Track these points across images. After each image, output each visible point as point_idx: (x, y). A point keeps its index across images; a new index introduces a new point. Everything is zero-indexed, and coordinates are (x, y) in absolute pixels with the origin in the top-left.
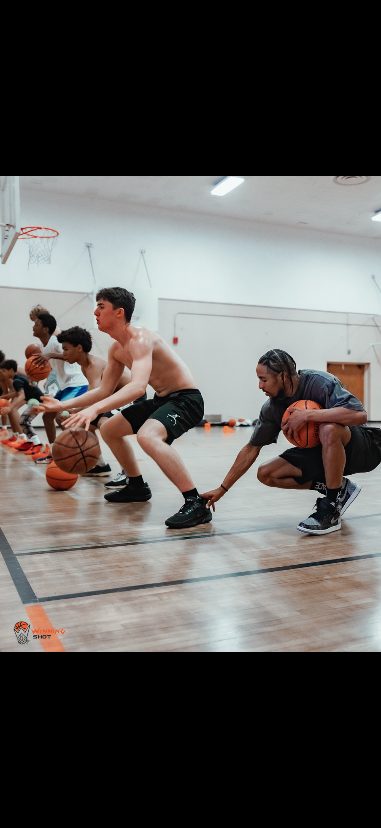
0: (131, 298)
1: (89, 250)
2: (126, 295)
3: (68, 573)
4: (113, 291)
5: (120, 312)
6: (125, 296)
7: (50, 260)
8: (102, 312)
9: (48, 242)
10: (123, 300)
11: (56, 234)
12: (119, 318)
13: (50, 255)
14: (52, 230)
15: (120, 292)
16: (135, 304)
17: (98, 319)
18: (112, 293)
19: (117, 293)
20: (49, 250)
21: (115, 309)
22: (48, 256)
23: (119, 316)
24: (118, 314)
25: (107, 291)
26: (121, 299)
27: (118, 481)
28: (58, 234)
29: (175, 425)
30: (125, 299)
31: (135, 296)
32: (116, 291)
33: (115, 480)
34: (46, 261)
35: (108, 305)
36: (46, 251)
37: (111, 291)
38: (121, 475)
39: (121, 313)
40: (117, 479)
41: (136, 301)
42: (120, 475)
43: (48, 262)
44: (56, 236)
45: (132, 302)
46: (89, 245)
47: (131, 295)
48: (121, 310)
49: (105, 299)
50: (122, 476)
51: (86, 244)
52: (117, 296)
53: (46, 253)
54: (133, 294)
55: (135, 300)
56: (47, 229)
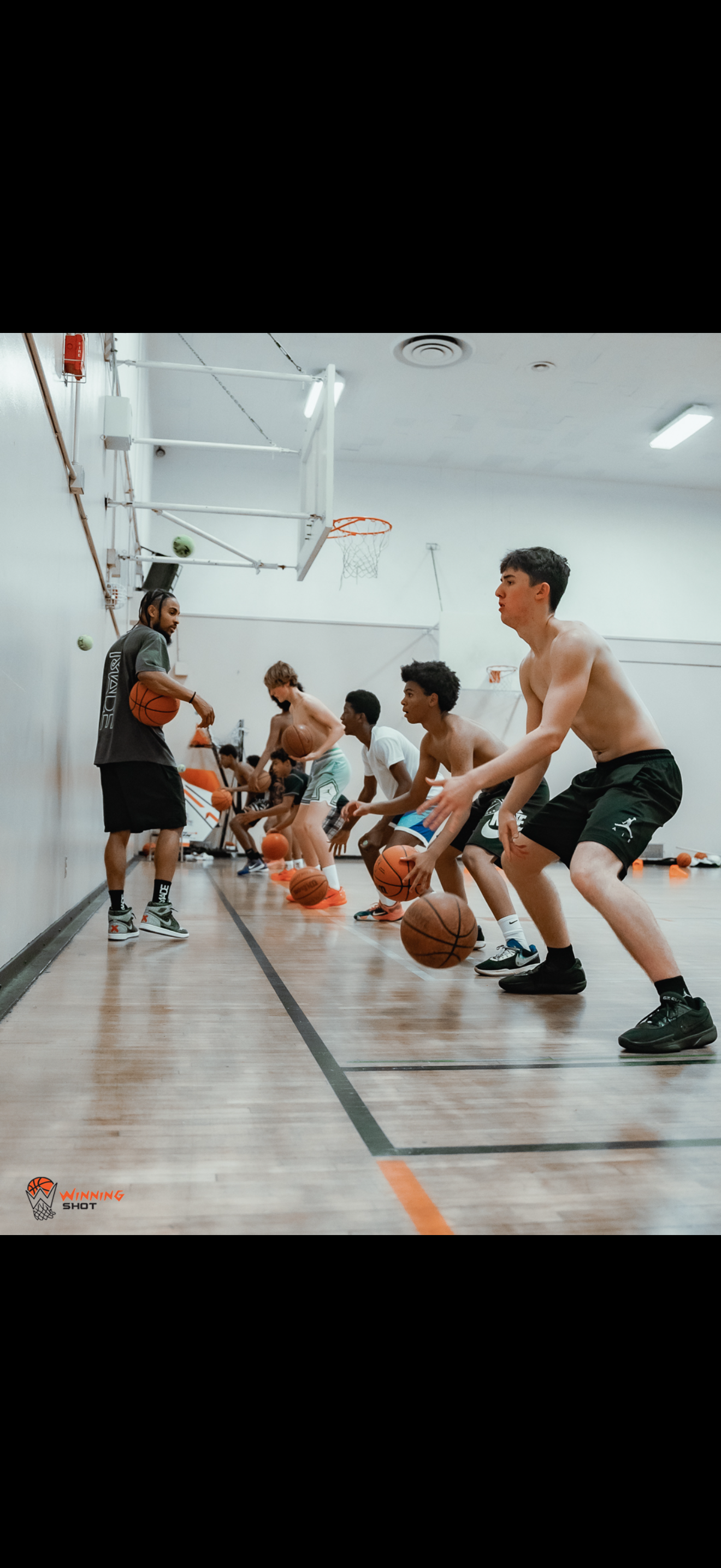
0: (564, 566)
1: (432, 553)
2: (554, 559)
3: (438, 1109)
4: (531, 554)
5: (542, 589)
6: (553, 562)
7: (376, 571)
8: (510, 590)
9: (374, 541)
10: (549, 568)
11: (388, 526)
12: (540, 600)
13: (377, 562)
14: (382, 521)
15: (544, 556)
16: (570, 578)
17: (502, 602)
18: (529, 558)
19: (539, 557)
20: (376, 555)
21: (533, 584)
22: (374, 564)
23: (540, 596)
24: (538, 594)
25: (521, 555)
26: (545, 566)
27: (501, 959)
28: (391, 527)
29: (631, 839)
30: (552, 567)
31: (570, 564)
32: (537, 554)
33: (494, 958)
34: (369, 573)
35: (522, 578)
36: (371, 555)
37: (528, 555)
38: (506, 949)
39: (543, 592)
40: (499, 957)
41: (570, 573)
42: (504, 949)
43: (373, 574)
44: (388, 530)
45: (564, 573)
46: (434, 547)
47: (562, 561)
48: (543, 586)
49: (516, 569)
50: (507, 952)
51: (428, 544)
52: (538, 561)
53: (370, 559)
54: (566, 560)
55: (569, 570)
56: (373, 520)
